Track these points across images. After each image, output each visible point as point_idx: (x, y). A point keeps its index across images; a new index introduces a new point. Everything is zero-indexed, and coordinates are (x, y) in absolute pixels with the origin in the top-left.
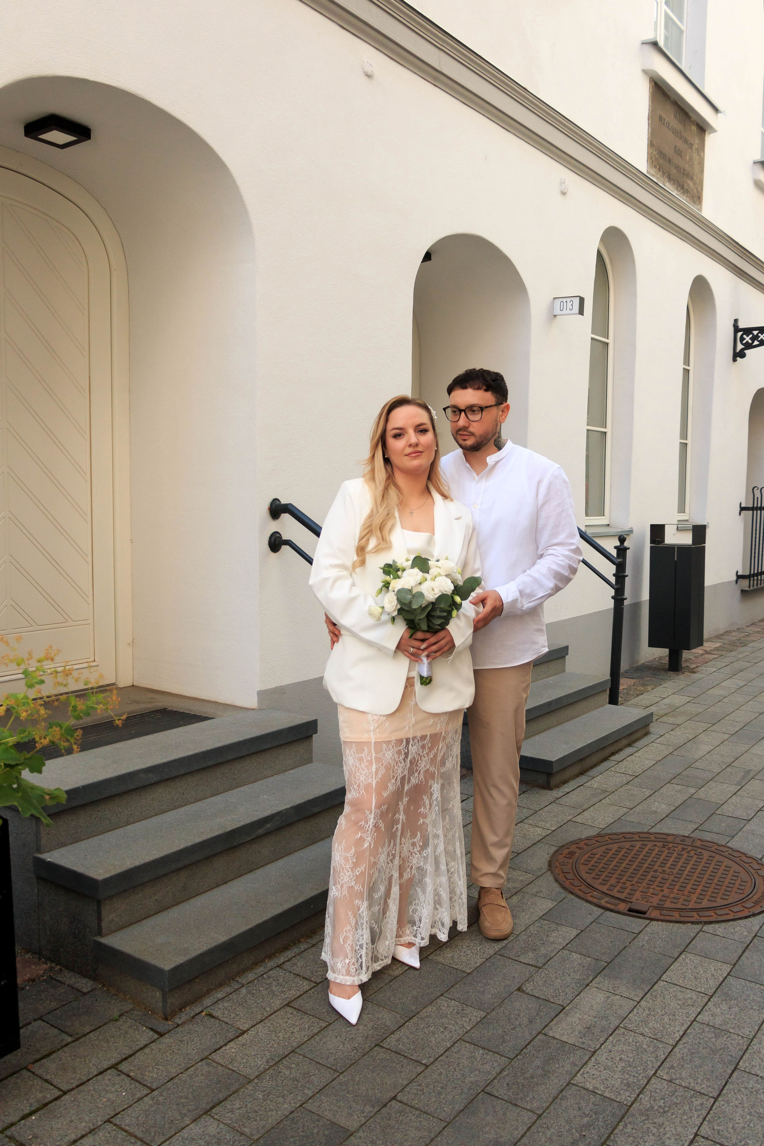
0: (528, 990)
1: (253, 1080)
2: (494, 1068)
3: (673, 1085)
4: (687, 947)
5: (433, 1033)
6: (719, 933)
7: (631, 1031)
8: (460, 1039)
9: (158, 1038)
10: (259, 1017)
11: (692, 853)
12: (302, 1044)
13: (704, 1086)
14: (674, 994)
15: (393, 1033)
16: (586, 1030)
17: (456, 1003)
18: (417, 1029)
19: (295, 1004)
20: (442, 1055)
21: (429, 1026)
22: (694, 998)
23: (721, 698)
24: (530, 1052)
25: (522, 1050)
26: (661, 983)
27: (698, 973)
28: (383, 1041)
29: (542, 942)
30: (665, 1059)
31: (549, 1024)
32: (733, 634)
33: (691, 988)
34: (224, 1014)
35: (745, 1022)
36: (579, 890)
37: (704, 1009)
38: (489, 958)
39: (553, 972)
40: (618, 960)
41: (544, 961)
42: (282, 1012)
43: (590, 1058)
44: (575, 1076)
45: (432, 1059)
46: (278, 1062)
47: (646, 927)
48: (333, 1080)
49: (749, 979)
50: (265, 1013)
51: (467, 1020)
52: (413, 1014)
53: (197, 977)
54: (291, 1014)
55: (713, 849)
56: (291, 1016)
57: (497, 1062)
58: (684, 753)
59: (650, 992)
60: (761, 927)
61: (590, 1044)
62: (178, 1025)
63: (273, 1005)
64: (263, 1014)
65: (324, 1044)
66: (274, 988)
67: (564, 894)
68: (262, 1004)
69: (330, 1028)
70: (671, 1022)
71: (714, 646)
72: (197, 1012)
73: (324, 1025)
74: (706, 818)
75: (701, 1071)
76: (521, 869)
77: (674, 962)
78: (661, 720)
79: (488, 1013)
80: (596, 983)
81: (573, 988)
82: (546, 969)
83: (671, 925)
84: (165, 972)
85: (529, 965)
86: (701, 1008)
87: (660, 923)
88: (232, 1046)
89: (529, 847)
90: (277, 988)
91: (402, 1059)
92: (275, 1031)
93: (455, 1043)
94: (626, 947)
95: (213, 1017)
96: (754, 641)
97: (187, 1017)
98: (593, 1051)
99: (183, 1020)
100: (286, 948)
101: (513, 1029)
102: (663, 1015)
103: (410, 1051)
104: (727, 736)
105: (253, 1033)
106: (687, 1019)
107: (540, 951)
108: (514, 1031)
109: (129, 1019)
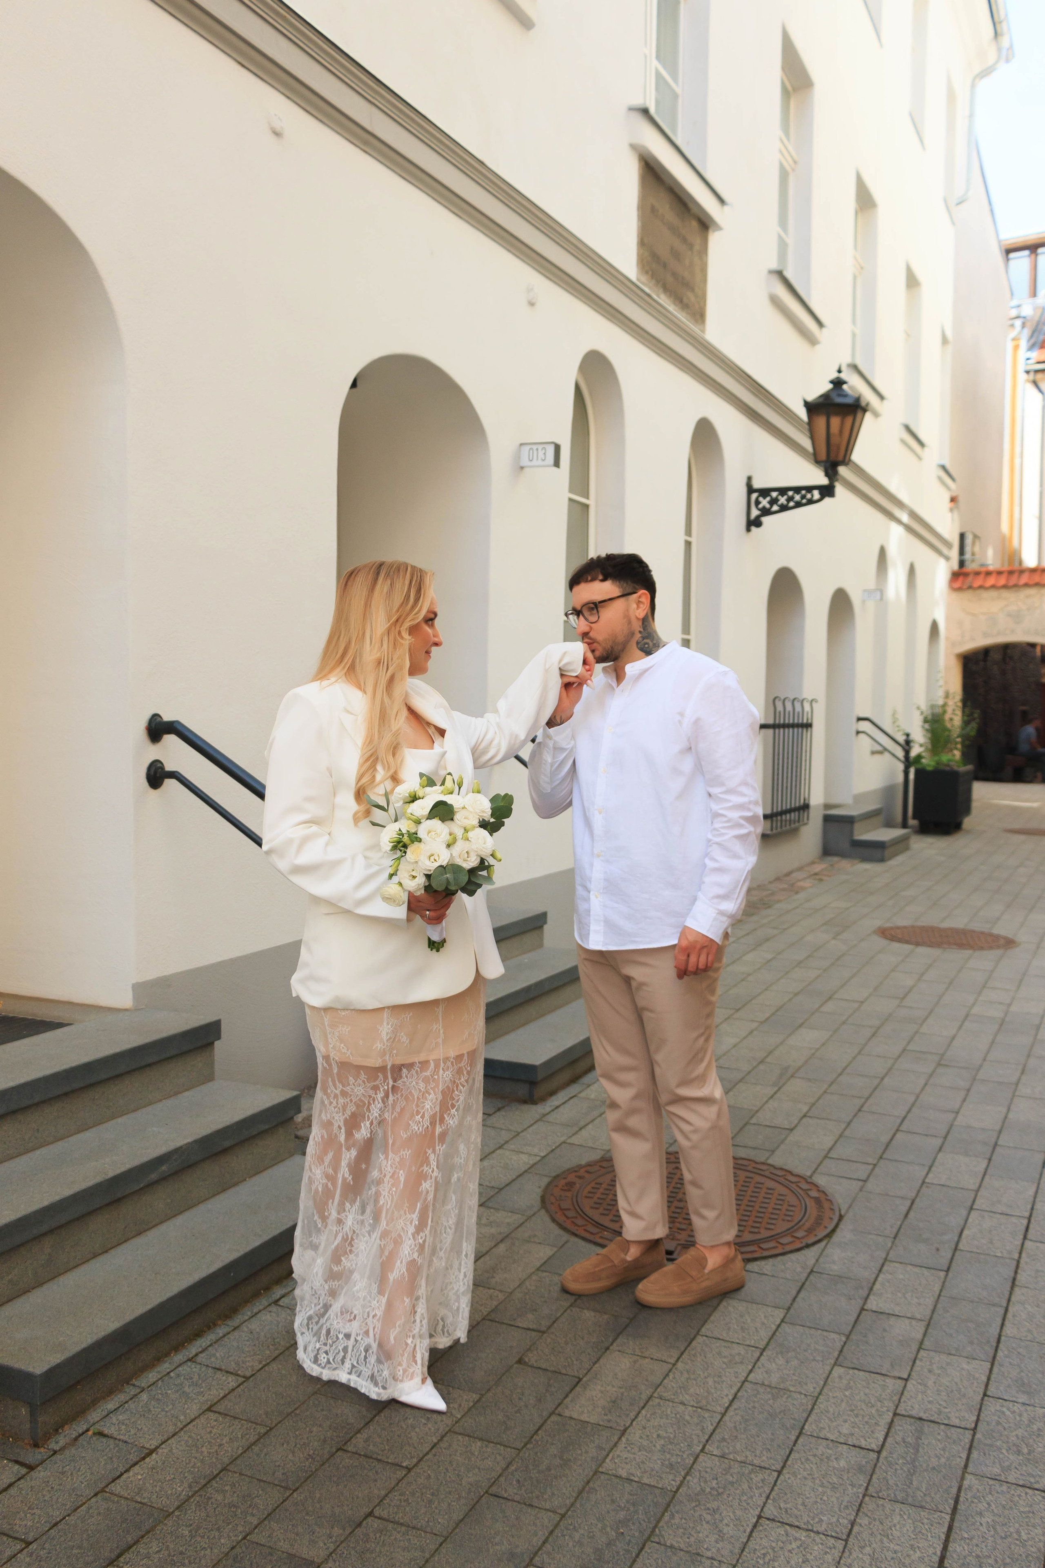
0: (533, 1362)
1: (173, 1512)
2: (497, 1463)
3: (726, 1461)
5: (413, 1427)
6: (766, 1272)
7: (667, 1400)
8: (450, 1430)
9: (27, 1473)
10: (171, 1429)
12: (236, 1458)
13: (764, 1458)
14: (716, 1350)
15: (359, 1431)
16: (610, 1404)
18: (391, 1424)
19: (220, 1408)
20: (427, 1453)
22: (741, 1353)
24: (542, 1438)
25: (532, 1437)
26: (699, 1339)
27: (743, 1323)
28: (346, 1443)
29: (543, 1300)
30: (713, 1431)
31: (562, 1401)
33: (736, 1341)
34: (119, 1430)
35: (806, 1377)
36: (585, 1230)
37: (755, 1366)
39: (561, 1337)
40: (643, 1314)
41: (549, 1323)
42: (203, 1419)
43: (620, 1438)
44: (604, 1461)
45: (415, 1460)
46: (205, 1485)
48: (284, 1501)
49: (808, 1324)
50: (179, 1424)
51: (456, 1406)
53: (78, 1383)
54: (216, 1421)
55: (750, 1168)
56: (215, 1423)
57: (500, 1454)
59: (686, 1351)
60: (817, 1260)
61: (617, 1421)
62: (55, 1452)
63: (188, 1411)
64: (176, 1425)
65: (266, 1455)
66: (186, 1389)
67: (566, 1236)
68: (172, 1412)
69: (272, 1433)
70: (715, 1385)
72: (81, 1431)
73: (263, 1431)
75: (758, 1440)
76: (505, 1209)
77: (713, 1311)
79: (482, 1395)
80: (618, 1346)
81: (588, 1354)
82: (553, 1333)
84: (36, 1377)
85: (528, 1329)
86: (751, 1365)
88: (136, 1472)
89: (514, 1180)
90: (191, 1388)
91: (375, 1463)
92: (195, 1445)
93: (443, 1437)
95: (104, 1436)
96: (779, 901)
97: (67, 1440)
98: (621, 1429)
99: (62, 1443)
100: (198, 1335)
101: (518, 1411)
102: (706, 1378)
103: (386, 1452)
104: (754, 1025)
105: (165, 1451)
106: (736, 1381)
107: (542, 1311)
108: (518, 1415)
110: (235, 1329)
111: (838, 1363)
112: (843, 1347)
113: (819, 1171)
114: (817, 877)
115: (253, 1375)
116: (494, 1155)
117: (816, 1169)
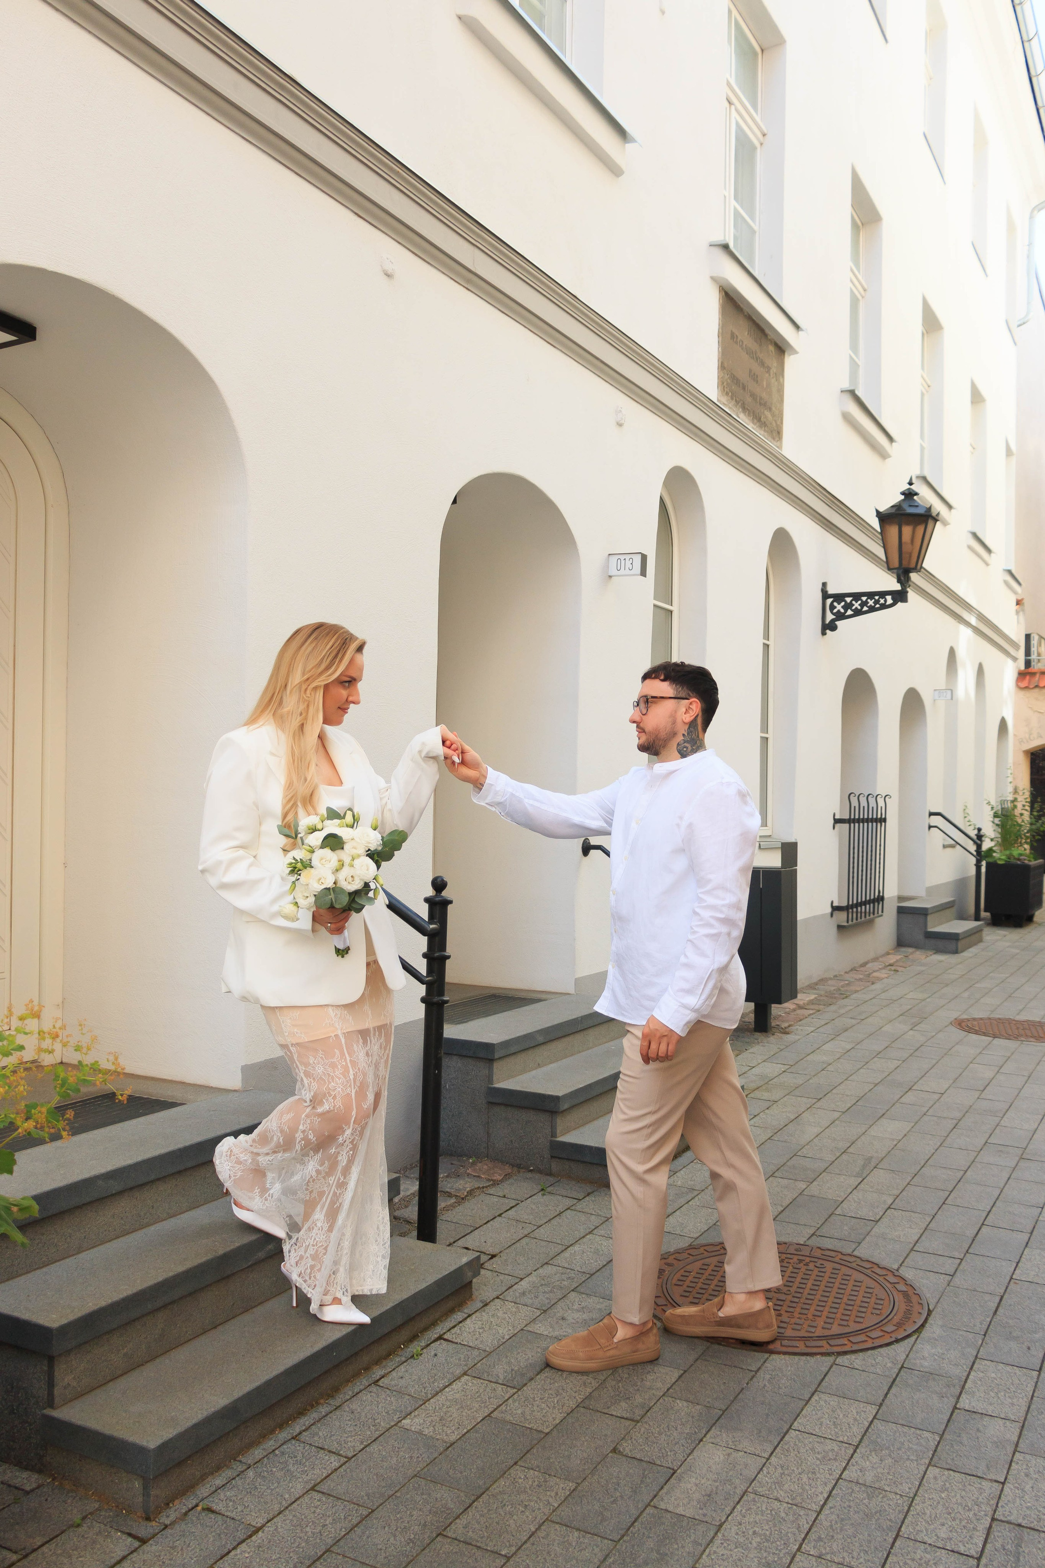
0: (627, 1451)
2: (595, 1555)
3: (823, 1561)
4: (820, 1384)
5: (511, 1514)
6: (857, 1367)
7: (763, 1496)
8: (547, 1519)
9: (140, 1546)
10: (277, 1508)
11: (811, 1266)
12: (339, 1540)
13: (862, 1560)
14: (810, 1446)
15: (458, 1517)
16: (706, 1498)
17: (536, 1472)
18: (489, 1510)
19: (323, 1487)
20: (525, 1542)
21: (505, 1505)
22: (836, 1450)
23: (825, 1066)
24: (639, 1530)
25: (629, 1529)
26: (792, 1433)
27: (836, 1418)
28: (446, 1529)
29: (636, 1388)
30: (810, 1529)
31: (658, 1493)
32: (830, 982)
33: (830, 1437)
34: (227, 1507)
35: (901, 1477)
37: (850, 1463)
38: (571, 1412)
39: (655, 1426)
40: (733, 1406)
41: (642, 1413)
42: (306, 1499)
43: (716, 1534)
44: (699, 1559)
45: (514, 1549)
46: (310, 1566)
47: (765, 1362)
49: (901, 1422)
50: (284, 1502)
51: (553, 1494)
52: (481, 1491)
53: (188, 1458)
54: (319, 1501)
55: (836, 1260)
56: (319, 1503)
57: (597, 1546)
58: (786, 1137)
59: (780, 1445)
60: (907, 1356)
61: (714, 1515)
62: (166, 1527)
63: (292, 1490)
64: (281, 1504)
65: (368, 1537)
66: (291, 1467)
68: (278, 1490)
69: (374, 1515)
70: (811, 1481)
71: (812, 998)
72: (190, 1506)
73: (365, 1513)
74: (824, 1220)
75: (856, 1542)
76: (597, 1295)
77: (806, 1404)
78: (752, 1095)
79: (579, 1484)
80: (711, 1437)
81: (683, 1446)
82: (646, 1422)
83: (797, 1358)
84: (149, 1451)
85: (623, 1418)
86: (846, 1462)
87: (783, 1357)
88: (244, 1549)
89: (604, 1266)
90: (296, 1467)
91: (475, 1550)
92: (300, 1525)
93: (541, 1525)
94: (743, 1389)
95: (213, 1512)
96: (856, 992)
97: (177, 1514)
98: (718, 1524)
99: (173, 1517)
100: (302, 1413)
101: (613, 1502)
102: (800, 1474)
103: (485, 1539)
104: (837, 1115)
105: (271, 1529)
106: (831, 1477)
107: (635, 1400)
108: (615, 1505)
109: (94, 1523)
110: (337, 1408)
111: (933, 1463)
112: (937, 1446)
113: (905, 1264)
114: (893, 968)
115: (355, 1455)
116: (584, 1240)
117: (903, 1262)
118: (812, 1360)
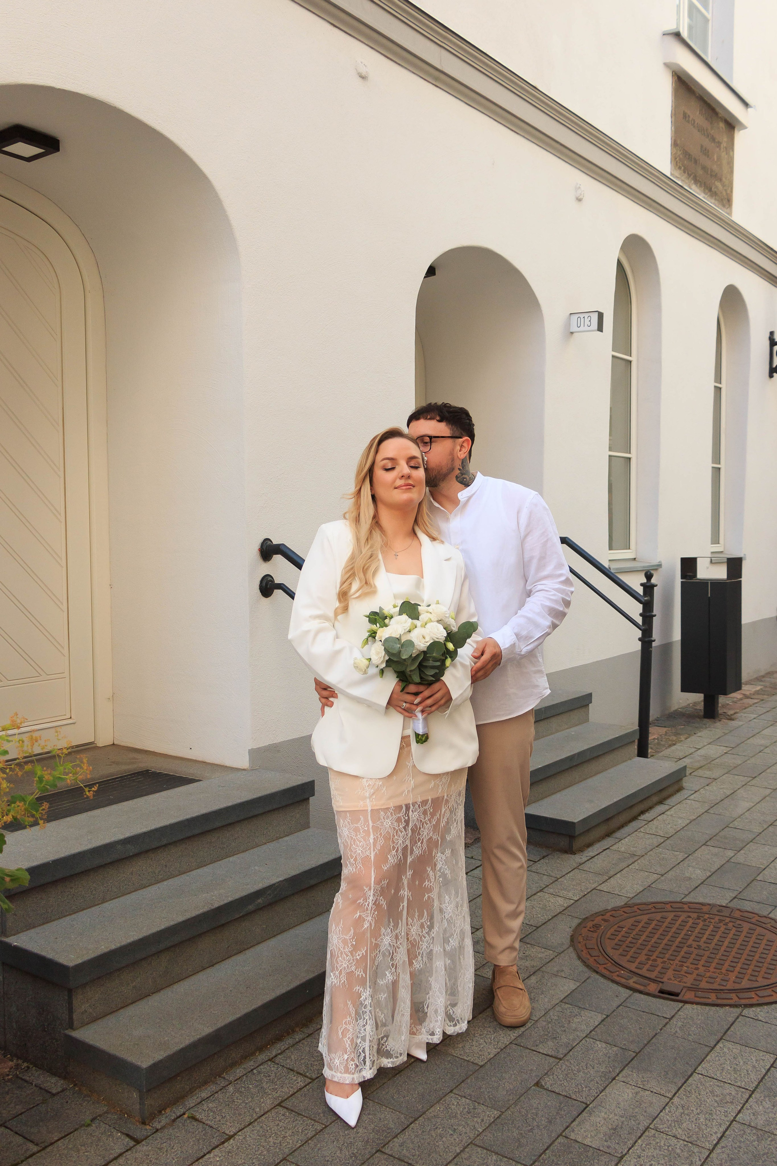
0: (548, 1086)
4: (724, 1034)
5: (441, 1136)
6: (760, 1018)
7: (662, 1133)
8: (471, 1143)
9: (135, 1146)
10: (248, 1119)
11: (730, 926)
12: (295, 1150)
14: (710, 1089)
15: (396, 1136)
16: (612, 1131)
17: (467, 1100)
18: (423, 1132)
19: (288, 1104)
21: (437, 1128)
22: (733, 1093)
23: (762, 748)
24: (549, 1157)
25: (540, 1156)
26: (696, 1076)
27: (737, 1065)
28: (384, 1146)
29: (563, 1029)
31: (570, 1124)
33: (729, 1082)
34: (208, 1116)
36: (605, 968)
37: (745, 1107)
38: (504, 1048)
39: (575, 1064)
40: (648, 1049)
41: (565, 1052)
42: (273, 1113)
47: (678, 1011)
50: (255, 1115)
51: (479, 1120)
52: (419, 1114)
53: (178, 1075)
54: (283, 1115)
55: (754, 921)
56: (283, 1117)
58: (721, 811)
59: (684, 1087)
61: (617, 1148)
62: (157, 1130)
64: (252, 1116)
65: (318, 1150)
66: (264, 1085)
67: (588, 973)
68: (251, 1104)
69: (327, 1131)
70: (707, 1122)
71: (754, 690)
72: (178, 1114)
73: (319, 1128)
74: (746, 885)
76: (540, 945)
77: (711, 1051)
78: (695, 773)
79: (503, 1113)
80: (623, 1077)
81: (597, 1083)
82: (567, 1061)
83: (707, 1008)
84: (142, 1069)
85: (548, 1055)
86: (741, 1106)
87: (695, 1006)
88: (216, 1154)
89: (549, 920)
90: (268, 1085)
92: (265, 1136)
93: (465, 1147)
94: (656, 1034)
95: (196, 1120)
97: (167, 1121)
98: (619, 1156)
99: (163, 1123)
100: (279, 1038)
101: (530, 1131)
102: (698, 1114)
103: (416, 1157)
104: (768, 792)
105: (241, 1138)
106: (726, 1119)
107: (561, 1039)
108: (531, 1133)
109: (102, 1123)
110: (309, 1035)
115: (317, 1078)
116: (537, 896)
118: (721, 1011)
